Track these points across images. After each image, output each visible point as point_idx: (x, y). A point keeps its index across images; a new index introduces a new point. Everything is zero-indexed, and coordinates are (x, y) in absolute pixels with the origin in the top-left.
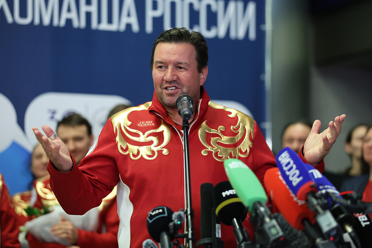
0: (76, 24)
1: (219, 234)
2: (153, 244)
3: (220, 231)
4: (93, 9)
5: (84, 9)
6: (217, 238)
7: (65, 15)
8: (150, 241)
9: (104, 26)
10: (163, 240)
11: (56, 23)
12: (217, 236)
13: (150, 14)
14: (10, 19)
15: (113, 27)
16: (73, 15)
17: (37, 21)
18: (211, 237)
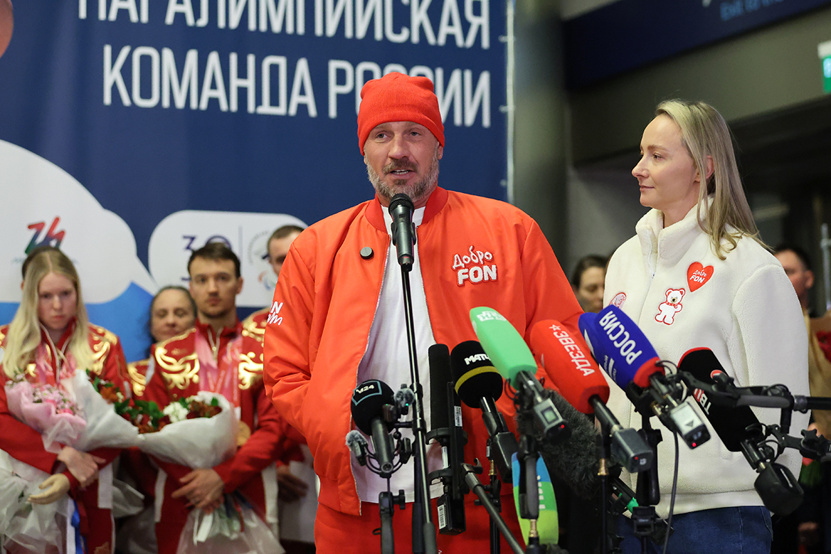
0: (224, 106)
1: (459, 422)
2: (361, 438)
3: (460, 417)
4: (250, 83)
5: (235, 82)
6: (457, 427)
7: (207, 93)
8: (357, 433)
9: (266, 109)
10: (377, 431)
11: (194, 105)
12: (456, 425)
13: (334, 89)
14: (126, 101)
15: (280, 110)
16: (220, 93)
17: (166, 103)
18: (448, 427)
